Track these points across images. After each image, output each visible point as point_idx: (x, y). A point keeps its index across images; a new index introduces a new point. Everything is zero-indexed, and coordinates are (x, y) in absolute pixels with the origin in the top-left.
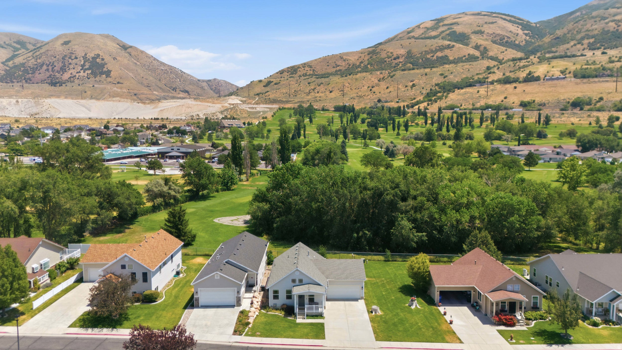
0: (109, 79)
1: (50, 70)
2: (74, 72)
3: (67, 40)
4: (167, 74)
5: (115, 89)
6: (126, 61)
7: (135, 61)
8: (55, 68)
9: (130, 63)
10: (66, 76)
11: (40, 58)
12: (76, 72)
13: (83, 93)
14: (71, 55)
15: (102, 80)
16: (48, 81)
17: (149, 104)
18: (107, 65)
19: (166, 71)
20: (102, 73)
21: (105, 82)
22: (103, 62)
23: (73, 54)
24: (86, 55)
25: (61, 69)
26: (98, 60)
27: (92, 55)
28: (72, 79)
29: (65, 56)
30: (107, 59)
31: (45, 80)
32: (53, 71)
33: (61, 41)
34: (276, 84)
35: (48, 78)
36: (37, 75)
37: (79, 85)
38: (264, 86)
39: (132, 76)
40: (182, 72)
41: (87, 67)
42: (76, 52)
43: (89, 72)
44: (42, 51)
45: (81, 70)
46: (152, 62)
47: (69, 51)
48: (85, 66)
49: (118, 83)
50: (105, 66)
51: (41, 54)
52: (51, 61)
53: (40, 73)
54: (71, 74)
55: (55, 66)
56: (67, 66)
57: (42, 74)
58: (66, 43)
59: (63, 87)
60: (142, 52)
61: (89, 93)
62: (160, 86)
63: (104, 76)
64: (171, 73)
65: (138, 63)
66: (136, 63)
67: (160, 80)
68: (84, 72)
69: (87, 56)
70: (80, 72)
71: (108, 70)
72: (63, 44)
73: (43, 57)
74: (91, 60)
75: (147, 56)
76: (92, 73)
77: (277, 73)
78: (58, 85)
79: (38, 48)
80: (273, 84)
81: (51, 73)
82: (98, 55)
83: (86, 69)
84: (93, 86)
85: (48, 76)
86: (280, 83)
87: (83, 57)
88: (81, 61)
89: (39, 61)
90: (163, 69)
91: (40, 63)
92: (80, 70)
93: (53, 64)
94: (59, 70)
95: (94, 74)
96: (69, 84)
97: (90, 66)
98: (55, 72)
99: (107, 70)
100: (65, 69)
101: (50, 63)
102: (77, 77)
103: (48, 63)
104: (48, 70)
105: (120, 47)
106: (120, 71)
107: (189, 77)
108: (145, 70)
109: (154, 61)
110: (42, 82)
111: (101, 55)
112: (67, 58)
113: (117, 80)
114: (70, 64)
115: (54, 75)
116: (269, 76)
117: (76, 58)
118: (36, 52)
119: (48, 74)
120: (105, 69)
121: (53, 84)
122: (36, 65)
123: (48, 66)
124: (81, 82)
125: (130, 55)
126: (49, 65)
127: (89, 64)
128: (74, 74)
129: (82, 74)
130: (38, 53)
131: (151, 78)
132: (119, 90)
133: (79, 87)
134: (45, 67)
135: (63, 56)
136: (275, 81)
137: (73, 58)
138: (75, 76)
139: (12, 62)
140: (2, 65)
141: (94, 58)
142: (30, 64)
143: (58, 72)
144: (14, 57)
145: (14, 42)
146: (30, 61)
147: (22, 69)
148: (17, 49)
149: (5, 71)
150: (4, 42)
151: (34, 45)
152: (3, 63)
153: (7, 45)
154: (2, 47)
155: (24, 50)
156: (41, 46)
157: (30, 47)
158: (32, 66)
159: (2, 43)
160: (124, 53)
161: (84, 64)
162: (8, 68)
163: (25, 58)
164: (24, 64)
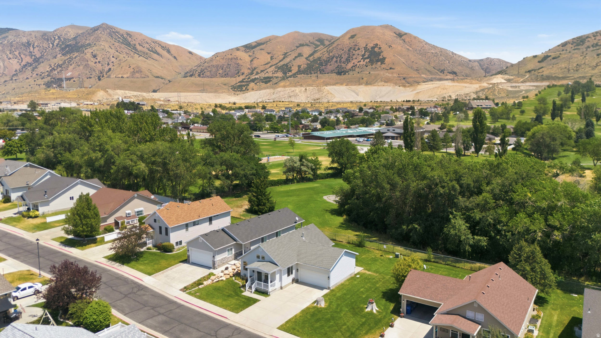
0: (383, 66)
1: (338, 61)
2: (355, 61)
3: (353, 34)
4: (436, 56)
5: (387, 74)
6: (399, 48)
7: (408, 47)
9: (403, 49)
10: (350, 65)
11: (332, 52)
12: (357, 61)
13: (361, 79)
15: (377, 67)
16: (336, 71)
17: (408, 87)
19: (436, 54)
20: (378, 61)
21: (379, 69)
22: (380, 50)
23: (357, 45)
24: (367, 45)
26: (376, 49)
27: (372, 45)
28: (353, 69)
29: (351, 48)
30: (384, 47)
31: (334, 70)
32: (340, 62)
33: (349, 36)
34: (554, 58)
35: (336, 68)
36: (328, 66)
37: (358, 73)
38: (539, 62)
39: (404, 61)
40: (453, 53)
41: (366, 56)
42: (359, 44)
43: (368, 60)
44: (334, 45)
45: (362, 59)
46: (423, 46)
47: (354, 44)
49: (391, 68)
50: (382, 54)
51: (333, 48)
52: (339, 53)
54: (354, 64)
55: (342, 58)
56: (351, 57)
57: (332, 66)
58: (352, 37)
59: (346, 76)
60: (415, 38)
61: (365, 79)
62: (428, 69)
63: (379, 63)
64: (441, 55)
65: (411, 49)
66: (408, 49)
67: (429, 63)
68: (364, 61)
69: (368, 46)
70: (360, 61)
71: (384, 57)
72: (350, 38)
73: (334, 51)
74: (370, 49)
75: (419, 41)
76: (369, 62)
77: (559, 46)
78: (343, 74)
79: (332, 43)
80: (550, 58)
81: (339, 64)
82: (377, 45)
83: (366, 59)
84: (370, 73)
85: (336, 66)
86: (559, 57)
87: (364, 48)
88: (362, 51)
89: (331, 54)
90: (433, 52)
91: (331, 56)
92: (360, 59)
93: (341, 56)
94: (345, 61)
95: (372, 62)
96: (351, 73)
97: (368, 55)
99: (382, 57)
100: (350, 59)
101: (339, 55)
102: (358, 66)
103: (337, 55)
104: (336, 61)
105: (395, 35)
106: (393, 58)
107: (460, 58)
108: (416, 55)
109: (425, 45)
110: (332, 72)
111: (379, 44)
112: (352, 50)
113: (390, 66)
114: (354, 55)
115: (341, 66)
116: (547, 50)
117: (359, 49)
119: (336, 65)
120: (381, 57)
121: (339, 73)
122: (329, 58)
123: (337, 58)
124: (360, 70)
125: (404, 41)
127: (368, 53)
128: (356, 63)
129: (362, 63)
130: (331, 48)
131: (421, 62)
132: (390, 75)
133: (358, 75)
134: (335, 59)
135: (349, 48)
136: (553, 55)
137: (356, 49)
138: (357, 65)
139: (312, 57)
140: (305, 60)
141: (373, 48)
142: (324, 58)
143: (344, 63)
144: (315, 52)
145: (316, 40)
146: (325, 55)
147: (319, 62)
148: (317, 46)
149: (307, 65)
150: (309, 41)
151: (330, 42)
152: (306, 58)
153: (311, 43)
154: (308, 45)
155: (322, 46)
156: (334, 42)
157: (327, 43)
158: (325, 59)
159: (308, 42)
160: (399, 40)
161: (364, 53)
162: (309, 62)
163: (322, 53)
164: (320, 58)
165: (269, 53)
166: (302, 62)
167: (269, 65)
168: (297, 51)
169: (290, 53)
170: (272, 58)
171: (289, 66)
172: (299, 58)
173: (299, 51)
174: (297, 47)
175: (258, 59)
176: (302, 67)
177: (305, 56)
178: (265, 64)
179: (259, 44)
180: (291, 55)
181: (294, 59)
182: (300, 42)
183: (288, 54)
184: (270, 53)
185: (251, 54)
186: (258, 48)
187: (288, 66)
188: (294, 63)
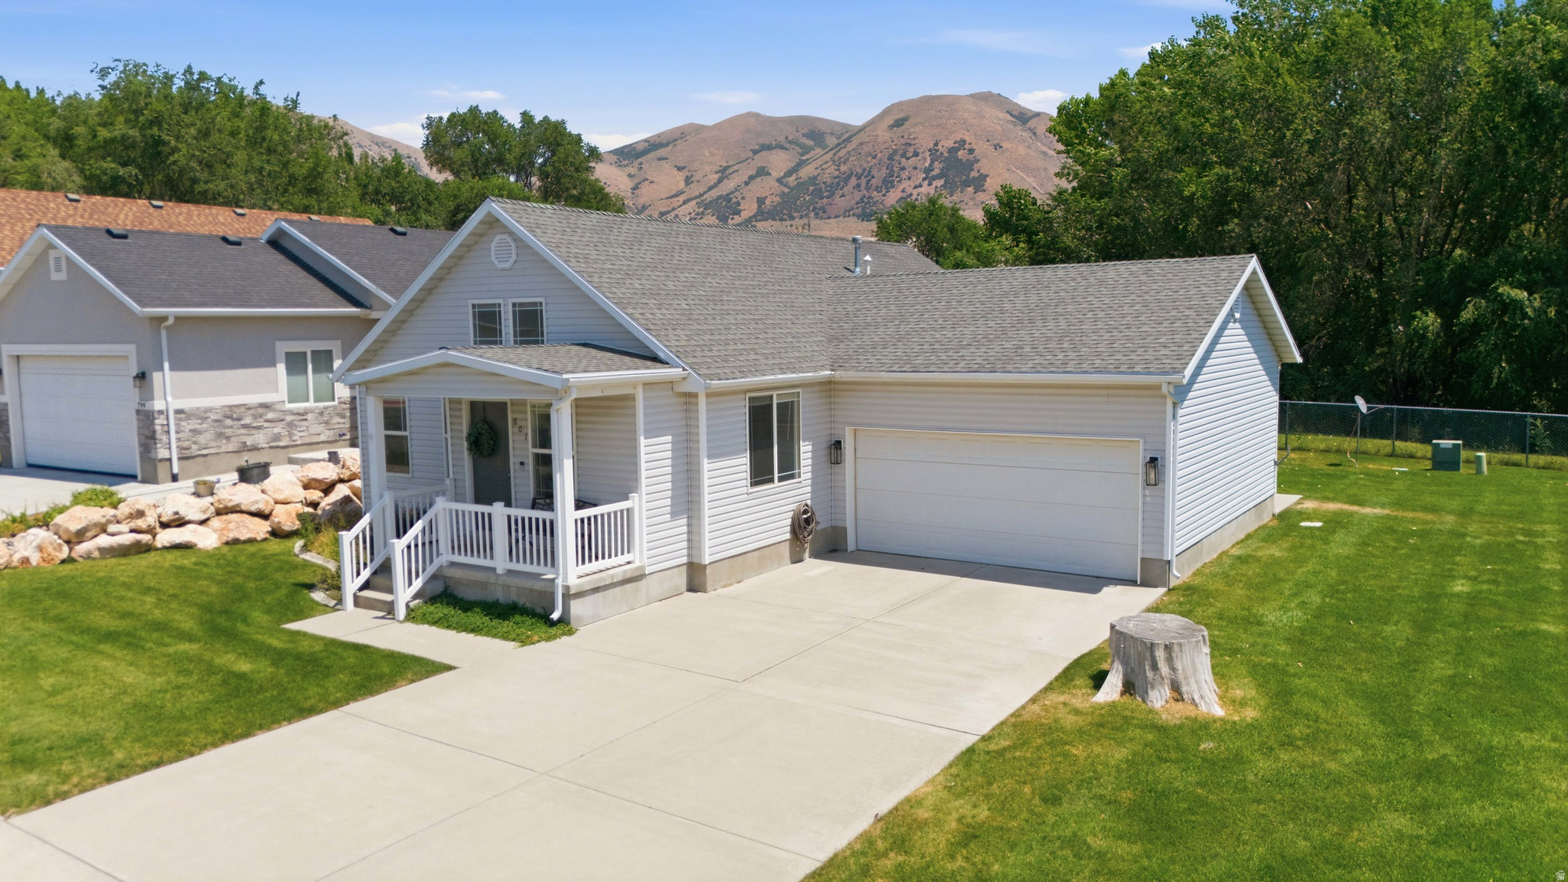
0: (981, 197)
1: (863, 186)
2: (908, 186)
3: (901, 116)
6: (1022, 150)
7: (1044, 149)
8: (873, 181)
9: (1032, 153)
11: (845, 163)
12: (913, 186)
14: (908, 149)
15: (966, 199)
16: (856, 211)
18: (979, 164)
20: (966, 184)
21: (971, 203)
22: (971, 157)
23: (910, 145)
24: (936, 144)
25: (883, 182)
26: (962, 154)
27: (950, 144)
29: (895, 152)
30: (981, 147)
31: (852, 209)
32: (868, 188)
33: (890, 121)
35: (857, 203)
36: (837, 199)
39: (1034, 184)
41: (936, 172)
42: (917, 141)
43: (940, 183)
44: (851, 146)
45: (924, 179)
47: (903, 141)
48: (933, 170)
50: (976, 166)
51: (849, 152)
52: (865, 165)
53: (843, 196)
54: (903, 191)
55: (873, 177)
56: (896, 175)
57: (847, 198)
58: (899, 123)
63: (971, 189)
65: (1051, 152)
66: (1045, 154)
68: (930, 184)
69: (940, 147)
70: (921, 186)
71: (981, 174)
72: (891, 127)
73: (851, 159)
74: (946, 155)
79: (843, 141)
81: (865, 192)
82: (962, 143)
83: (934, 178)
85: (858, 199)
87: (930, 150)
88: (925, 159)
89: (843, 168)
91: (844, 173)
92: (920, 180)
93: (870, 171)
94: (880, 184)
97: (942, 170)
98: (871, 191)
99: (977, 175)
100: (893, 181)
101: (864, 170)
102: (914, 197)
103: (860, 171)
104: (858, 186)
105: (1012, 119)
106: (1007, 175)
110: (847, 213)
111: (967, 138)
112: (897, 157)
114: (903, 169)
115: (870, 197)
117: (916, 154)
118: (839, 150)
119: (858, 195)
120: (974, 174)
122: (838, 177)
123: (859, 178)
125: (1035, 134)
126: (861, 175)
127: (941, 165)
128: (909, 190)
129: (925, 189)
130: (843, 152)
134: (853, 181)
135: (891, 151)
137: (909, 155)
138: (911, 195)
139: (794, 176)
140: (777, 184)
141: (953, 151)
142: (827, 178)
143: (878, 189)
144: (800, 165)
145: (804, 135)
146: (828, 171)
147: (811, 188)
148: (806, 150)
149: (781, 196)
150: (787, 138)
151: (838, 138)
152: (779, 180)
153: (791, 142)
154: (782, 148)
155: (819, 151)
156: (851, 137)
157: (831, 141)
158: (829, 181)
159: (781, 139)
160: (1020, 131)
161: (931, 165)
162: (786, 190)
163: (819, 166)
164: (815, 178)
165: (680, 169)
166: (768, 189)
167: (681, 199)
168: (755, 161)
169: (736, 167)
170: (688, 181)
171: (734, 200)
172: (759, 179)
173: (759, 161)
174: (755, 152)
175: (652, 182)
176: (768, 202)
177: (775, 174)
178: (672, 197)
179: (653, 145)
180: (740, 173)
181: (747, 183)
182: (761, 141)
183: (730, 170)
184: (684, 168)
185: (633, 170)
186: (651, 155)
187: (731, 200)
188: (745, 191)
